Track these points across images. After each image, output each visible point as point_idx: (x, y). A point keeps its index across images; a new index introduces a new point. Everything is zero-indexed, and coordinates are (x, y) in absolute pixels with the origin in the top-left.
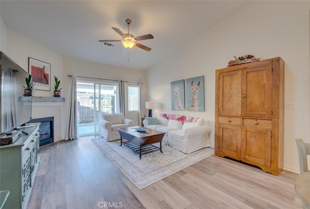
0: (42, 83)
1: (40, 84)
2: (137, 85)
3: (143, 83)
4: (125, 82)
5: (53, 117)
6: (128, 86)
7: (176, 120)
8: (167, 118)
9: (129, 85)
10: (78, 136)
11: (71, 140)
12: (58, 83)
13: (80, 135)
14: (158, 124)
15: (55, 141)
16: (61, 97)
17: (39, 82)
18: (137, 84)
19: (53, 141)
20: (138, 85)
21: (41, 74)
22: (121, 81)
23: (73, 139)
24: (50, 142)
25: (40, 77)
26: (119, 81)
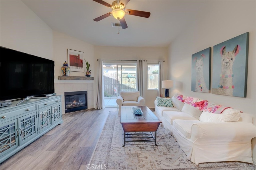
0: (78, 67)
1: (76, 67)
2: (157, 64)
3: (164, 61)
4: (144, 61)
5: (87, 91)
6: (148, 65)
7: (192, 105)
8: (183, 101)
9: (149, 63)
10: (104, 107)
11: (98, 109)
12: (88, 66)
13: (105, 106)
14: (170, 106)
15: (88, 108)
16: (91, 76)
17: (75, 66)
18: (157, 62)
19: (87, 108)
20: (159, 63)
21: (77, 60)
22: (140, 61)
23: (100, 109)
24: (84, 109)
25: (76, 62)
26: (137, 61)
